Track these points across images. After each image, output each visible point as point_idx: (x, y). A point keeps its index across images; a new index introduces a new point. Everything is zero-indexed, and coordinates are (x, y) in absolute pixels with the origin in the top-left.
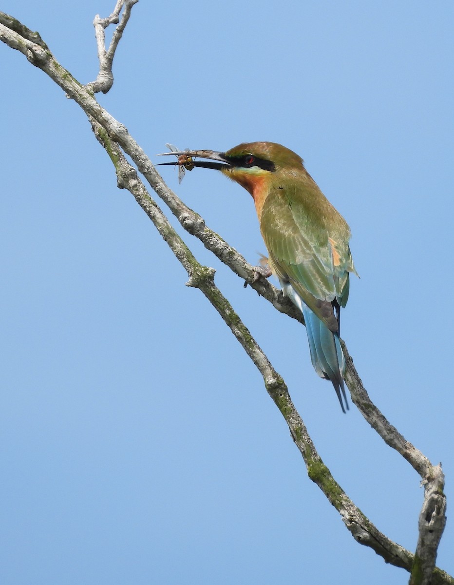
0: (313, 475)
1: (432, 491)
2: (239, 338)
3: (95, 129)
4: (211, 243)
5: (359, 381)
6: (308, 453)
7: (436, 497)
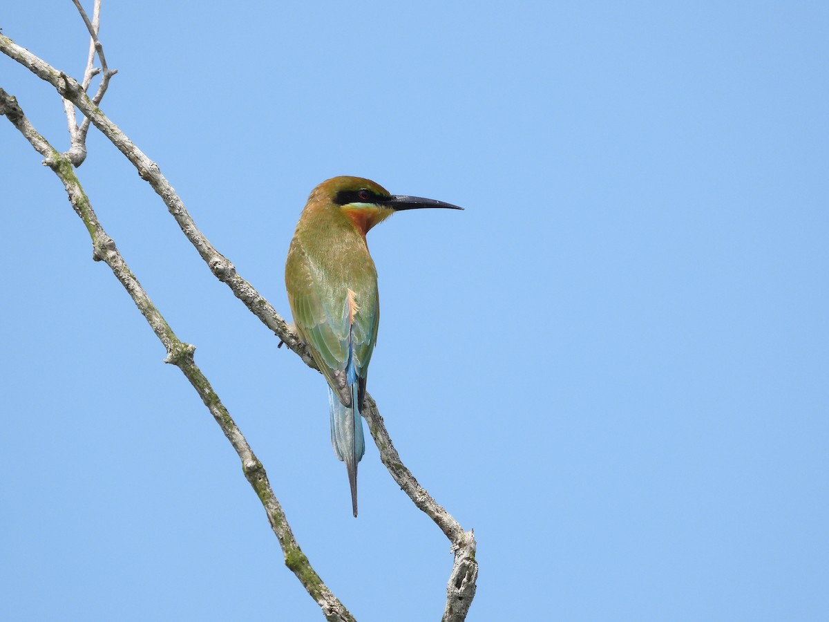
0: (291, 562)
1: (463, 556)
2: (217, 418)
3: (72, 198)
4: (242, 290)
5: (390, 442)
6: (286, 540)
7: (467, 563)
